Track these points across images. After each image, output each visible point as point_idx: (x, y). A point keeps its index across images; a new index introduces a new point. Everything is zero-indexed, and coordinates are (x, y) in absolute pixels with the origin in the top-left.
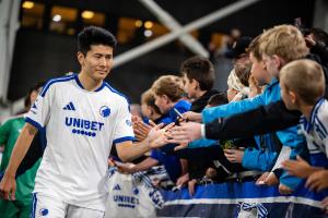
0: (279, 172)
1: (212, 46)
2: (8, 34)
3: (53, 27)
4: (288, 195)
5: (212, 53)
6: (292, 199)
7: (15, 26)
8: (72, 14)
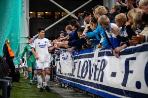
0: (101, 44)
1: (79, 16)
2: (27, 20)
3: (38, 17)
4: (104, 49)
5: (79, 18)
6: (106, 50)
7: (29, 18)
8: (42, 13)
